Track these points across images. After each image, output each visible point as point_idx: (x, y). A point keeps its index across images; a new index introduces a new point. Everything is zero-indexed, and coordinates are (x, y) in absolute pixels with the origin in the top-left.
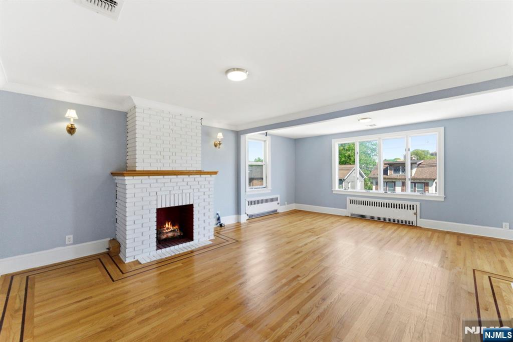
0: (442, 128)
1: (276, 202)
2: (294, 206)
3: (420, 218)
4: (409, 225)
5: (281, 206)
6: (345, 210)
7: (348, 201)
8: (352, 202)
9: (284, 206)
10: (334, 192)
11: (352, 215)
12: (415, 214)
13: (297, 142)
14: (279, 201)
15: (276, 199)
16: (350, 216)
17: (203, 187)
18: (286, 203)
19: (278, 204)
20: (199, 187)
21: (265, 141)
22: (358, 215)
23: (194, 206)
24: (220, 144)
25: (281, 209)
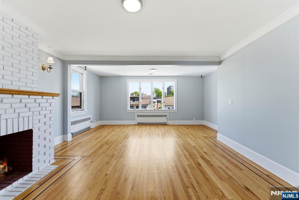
0: (176, 80)
1: (90, 121)
2: (100, 123)
3: (169, 120)
4: (165, 124)
5: (92, 123)
6: (134, 121)
7: (136, 116)
8: (138, 116)
9: (94, 123)
10: (127, 111)
11: (138, 123)
12: (167, 119)
13: (102, 78)
14: (91, 120)
15: (89, 119)
16: (137, 124)
17: (44, 109)
18: (95, 121)
19: (91, 122)
20: (40, 109)
21: (82, 74)
22: (141, 123)
23: (34, 132)
24: (50, 68)
25: (93, 126)
